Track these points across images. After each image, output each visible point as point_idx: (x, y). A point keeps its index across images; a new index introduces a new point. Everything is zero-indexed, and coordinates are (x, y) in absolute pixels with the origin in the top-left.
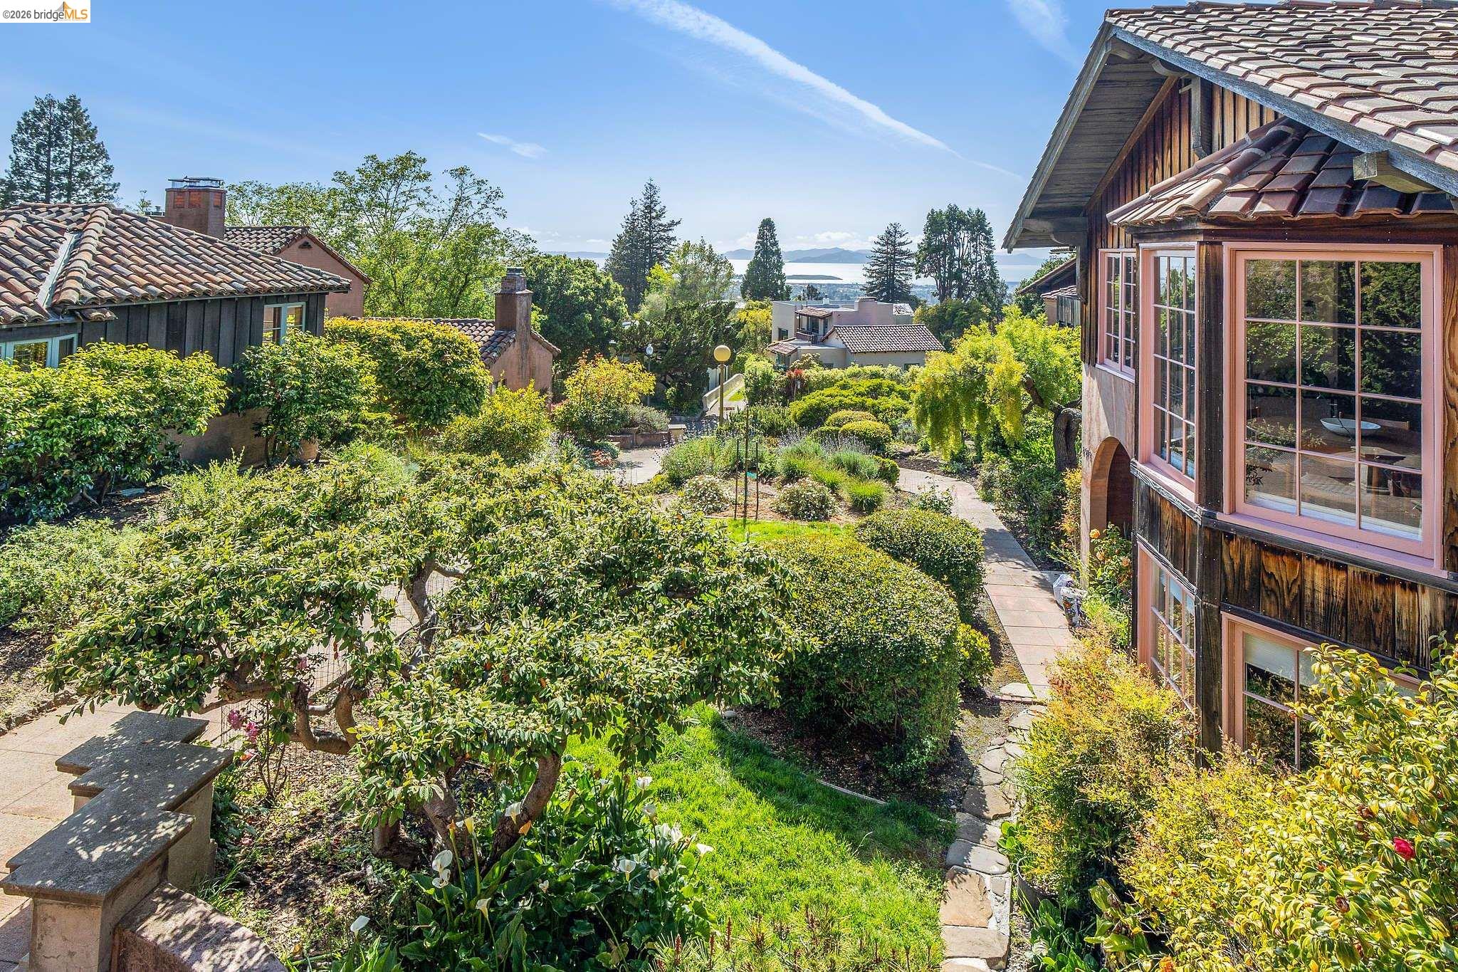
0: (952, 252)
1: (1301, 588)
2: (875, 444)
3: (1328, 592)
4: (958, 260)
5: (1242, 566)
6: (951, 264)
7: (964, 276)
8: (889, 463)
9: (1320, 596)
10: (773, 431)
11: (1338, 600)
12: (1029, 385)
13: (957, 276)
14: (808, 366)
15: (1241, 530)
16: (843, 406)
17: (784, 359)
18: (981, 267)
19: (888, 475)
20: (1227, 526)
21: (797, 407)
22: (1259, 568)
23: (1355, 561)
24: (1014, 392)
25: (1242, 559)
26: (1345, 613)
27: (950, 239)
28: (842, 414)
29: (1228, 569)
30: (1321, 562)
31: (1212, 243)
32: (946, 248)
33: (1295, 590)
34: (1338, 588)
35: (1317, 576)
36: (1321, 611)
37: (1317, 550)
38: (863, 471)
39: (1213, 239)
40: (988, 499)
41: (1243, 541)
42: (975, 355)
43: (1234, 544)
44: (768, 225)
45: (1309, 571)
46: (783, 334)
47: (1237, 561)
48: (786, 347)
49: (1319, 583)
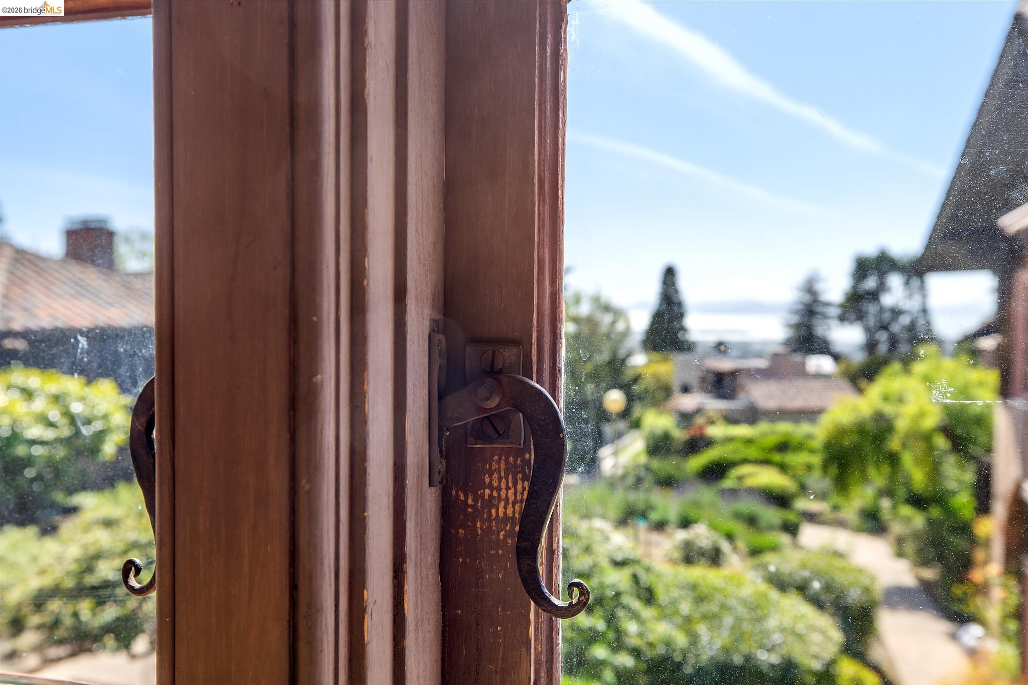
2: (781, 500)
8: (791, 517)
10: (667, 482)
12: (946, 430)
14: (711, 422)
16: (745, 461)
17: (686, 418)
19: (791, 529)
21: (697, 462)
24: (927, 438)
28: (745, 469)
38: (763, 523)
40: (900, 554)
42: (886, 398)
44: (670, 273)
46: (686, 389)
48: (688, 402)
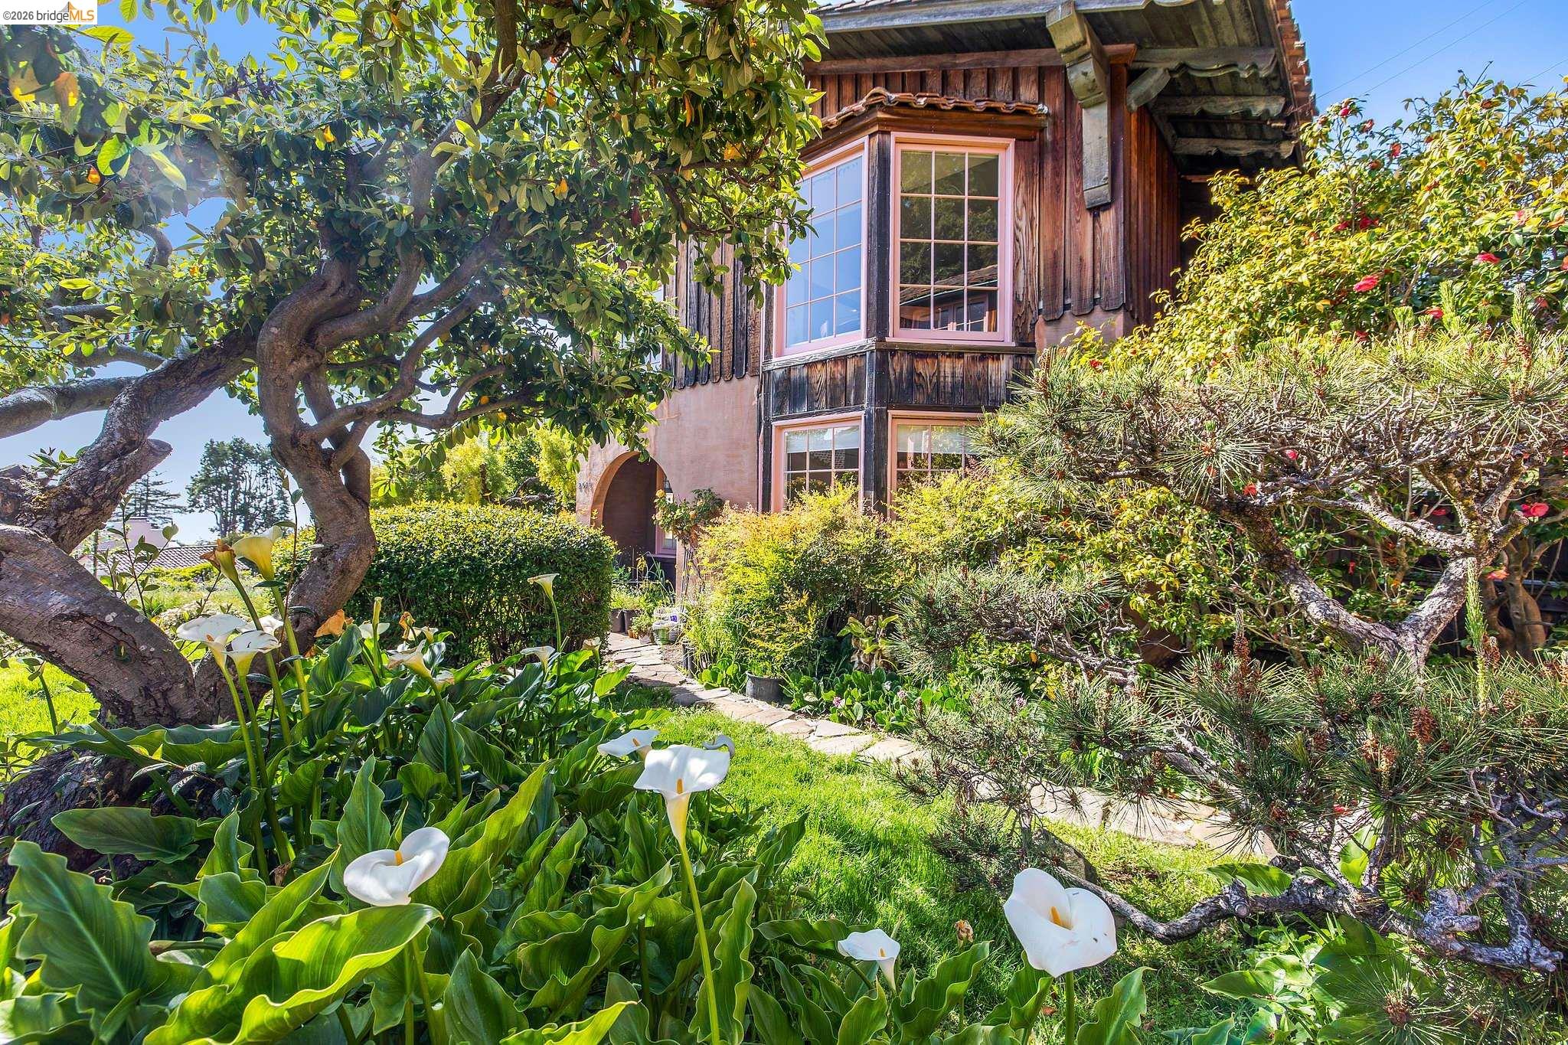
0: (237, 485)
1: (938, 378)
3: (953, 375)
4: (245, 493)
5: (901, 373)
6: (235, 498)
7: (252, 510)
9: (949, 379)
11: (958, 379)
13: (244, 510)
15: (900, 345)
18: (271, 502)
20: (893, 344)
22: (912, 371)
23: (970, 349)
25: (902, 368)
26: (962, 387)
27: (235, 472)
29: (892, 377)
30: (949, 356)
31: (883, 133)
32: (230, 482)
33: (935, 380)
34: (959, 371)
35: (947, 365)
36: (950, 389)
37: (948, 346)
39: (885, 129)
41: (901, 354)
43: (895, 358)
45: (942, 365)
47: (898, 370)
49: (948, 371)
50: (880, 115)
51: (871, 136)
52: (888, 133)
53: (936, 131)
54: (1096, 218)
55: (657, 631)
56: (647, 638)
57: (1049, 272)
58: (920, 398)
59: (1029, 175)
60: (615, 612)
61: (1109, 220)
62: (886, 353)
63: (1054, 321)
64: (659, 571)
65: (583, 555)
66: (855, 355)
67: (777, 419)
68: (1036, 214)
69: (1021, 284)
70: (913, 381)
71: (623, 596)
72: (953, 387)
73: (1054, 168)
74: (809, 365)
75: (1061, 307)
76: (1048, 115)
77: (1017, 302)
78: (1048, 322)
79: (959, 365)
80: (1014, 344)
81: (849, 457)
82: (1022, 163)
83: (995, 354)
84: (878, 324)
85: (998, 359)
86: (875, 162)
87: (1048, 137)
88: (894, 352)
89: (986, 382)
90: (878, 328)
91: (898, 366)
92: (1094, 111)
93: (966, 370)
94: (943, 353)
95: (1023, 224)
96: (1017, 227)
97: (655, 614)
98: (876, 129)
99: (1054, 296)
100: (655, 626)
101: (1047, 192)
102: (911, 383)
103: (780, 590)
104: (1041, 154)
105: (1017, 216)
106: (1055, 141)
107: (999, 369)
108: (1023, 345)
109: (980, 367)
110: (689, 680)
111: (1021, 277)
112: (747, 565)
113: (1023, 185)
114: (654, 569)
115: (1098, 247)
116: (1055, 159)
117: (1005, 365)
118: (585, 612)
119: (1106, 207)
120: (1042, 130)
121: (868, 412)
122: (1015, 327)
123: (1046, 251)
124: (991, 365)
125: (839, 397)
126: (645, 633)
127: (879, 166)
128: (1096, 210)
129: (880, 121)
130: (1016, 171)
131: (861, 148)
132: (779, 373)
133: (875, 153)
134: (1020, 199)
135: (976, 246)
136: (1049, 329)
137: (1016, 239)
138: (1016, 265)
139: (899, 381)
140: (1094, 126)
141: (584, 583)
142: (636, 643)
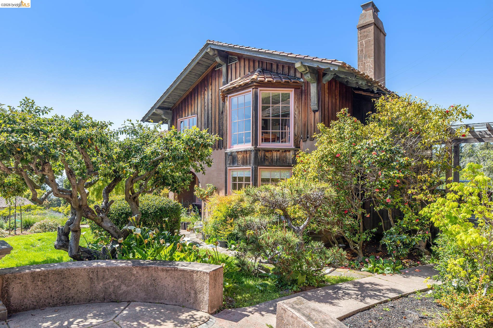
3: (277, 156)
5: (262, 156)
9: (275, 158)
15: (261, 148)
20: (259, 148)
22: (265, 155)
23: (281, 149)
25: (262, 155)
26: (279, 160)
29: (259, 157)
30: (275, 151)
31: (256, 88)
33: (271, 158)
34: (278, 155)
35: (275, 154)
36: (276, 161)
37: (275, 148)
39: (257, 87)
41: (262, 151)
43: (260, 152)
45: (273, 153)
47: (261, 155)
49: (275, 155)
50: (255, 84)
51: (253, 89)
52: (258, 88)
53: (271, 87)
54: (315, 113)
55: (195, 229)
56: (193, 231)
57: (304, 127)
58: (267, 163)
59: (298, 99)
60: (182, 223)
61: (317, 114)
62: (257, 150)
63: (305, 141)
64: (197, 209)
65: (173, 208)
66: (249, 151)
67: (229, 167)
68: (300, 110)
69: (296, 130)
70: (265, 158)
71: (185, 218)
72: (277, 160)
73: (305, 98)
74: (238, 152)
75: (306, 137)
76: (303, 82)
77: (295, 135)
78: (303, 141)
79: (278, 153)
80: (294, 147)
81: (248, 179)
82: (296, 96)
83: (289, 150)
84: (255, 143)
85: (290, 151)
86: (254, 96)
87: (303, 89)
88: (259, 150)
89: (286, 158)
90: (255, 144)
91: (261, 154)
92: (313, 84)
93: (280, 155)
94: (274, 150)
95: (297, 113)
96: (295, 114)
97: (195, 224)
98: (254, 87)
99: (305, 134)
100: (195, 227)
101: (303, 104)
102: (264, 159)
103: (226, 218)
104: (301, 93)
105: (295, 110)
106: (305, 90)
107: (290, 154)
108: (297, 147)
109: (284, 154)
110: (203, 243)
111: (296, 128)
112: (219, 210)
113: (297, 102)
114: (195, 209)
115: (315, 122)
116: (305, 95)
117: (292, 153)
118: (174, 224)
119: (317, 111)
120: (302, 86)
121: (252, 167)
122: (295, 142)
123: (303, 121)
124: (288, 153)
125: (245, 162)
126: (192, 230)
127: (255, 98)
128: (315, 111)
129: (255, 85)
130: (295, 98)
131: (250, 91)
132: (229, 153)
133: (254, 94)
134: (296, 106)
135: (283, 119)
136: (304, 143)
137: (295, 117)
138: (295, 124)
139: (261, 158)
140: (313, 89)
141: (173, 216)
142: (189, 233)
